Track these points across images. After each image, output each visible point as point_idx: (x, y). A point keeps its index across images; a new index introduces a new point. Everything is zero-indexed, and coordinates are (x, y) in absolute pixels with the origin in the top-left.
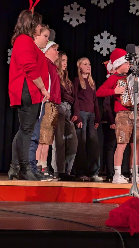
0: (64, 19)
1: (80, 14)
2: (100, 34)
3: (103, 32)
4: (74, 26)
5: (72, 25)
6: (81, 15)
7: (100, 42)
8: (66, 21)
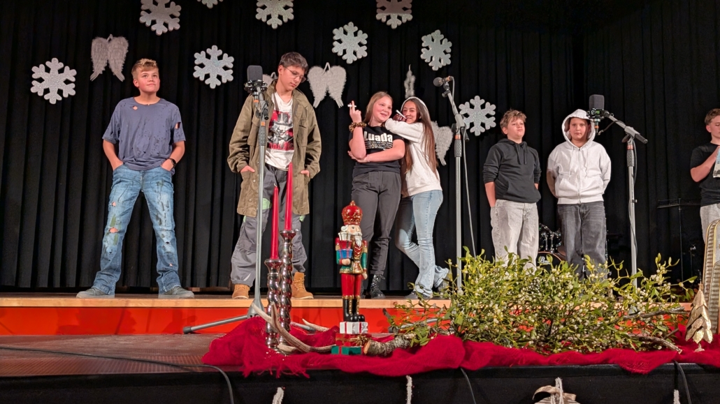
0: (142, 20)
1: (170, 14)
2: (206, 51)
3: (211, 48)
4: (159, 33)
5: (155, 31)
6: (172, 16)
7: (205, 64)
8: (145, 23)
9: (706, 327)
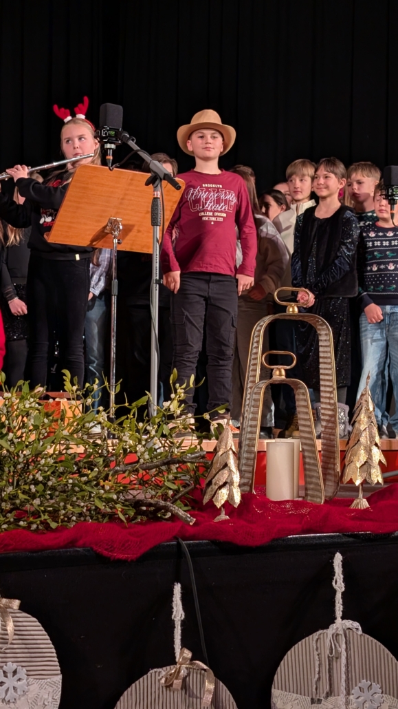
9: (232, 483)
